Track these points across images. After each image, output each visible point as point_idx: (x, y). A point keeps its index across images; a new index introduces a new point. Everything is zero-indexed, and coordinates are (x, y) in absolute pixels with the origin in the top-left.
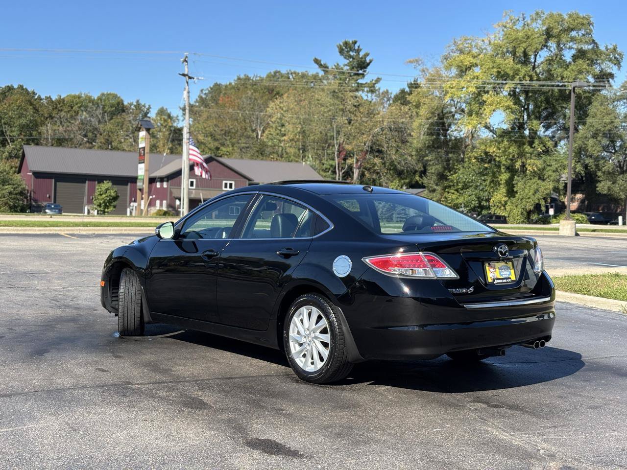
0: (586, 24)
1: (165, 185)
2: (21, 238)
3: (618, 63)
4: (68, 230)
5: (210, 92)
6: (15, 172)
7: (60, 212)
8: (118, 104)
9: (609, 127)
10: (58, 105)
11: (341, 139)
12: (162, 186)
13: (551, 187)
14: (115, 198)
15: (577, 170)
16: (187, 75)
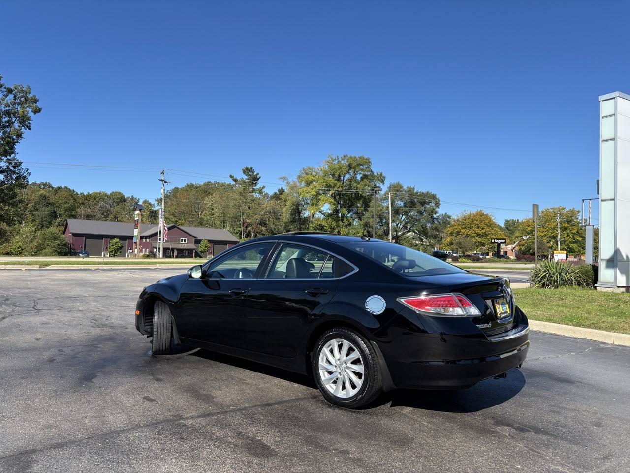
0: (367, 162)
1: (148, 240)
2: (66, 272)
3: (383, 182)
4: (95, 266)
5: (172, 192)
6: (61, 233)
7: (88, 255)
8: (122, 197)
10: (88, 197)
11: (244, 217)
12: (146, 241)
14: (121, 248)
16: (164, 181)
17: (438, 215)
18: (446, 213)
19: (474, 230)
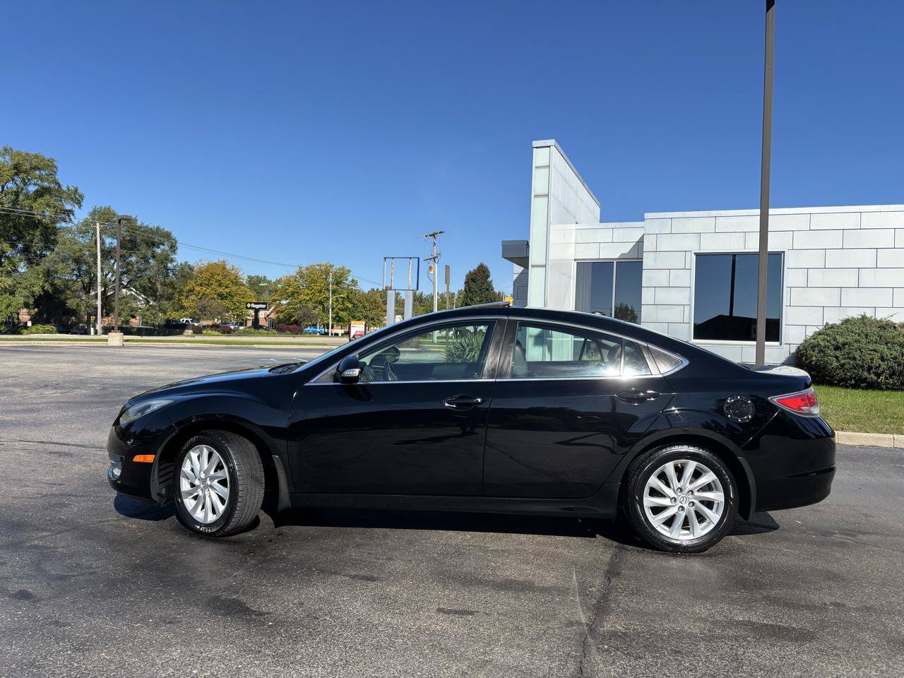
0: (50, 166)
3: (79, 203)
9: (78, 254)
13: (22, 302)
15: (45, 288)
17: (175, 264)
18: (186, 263)
19: (214, 288)
